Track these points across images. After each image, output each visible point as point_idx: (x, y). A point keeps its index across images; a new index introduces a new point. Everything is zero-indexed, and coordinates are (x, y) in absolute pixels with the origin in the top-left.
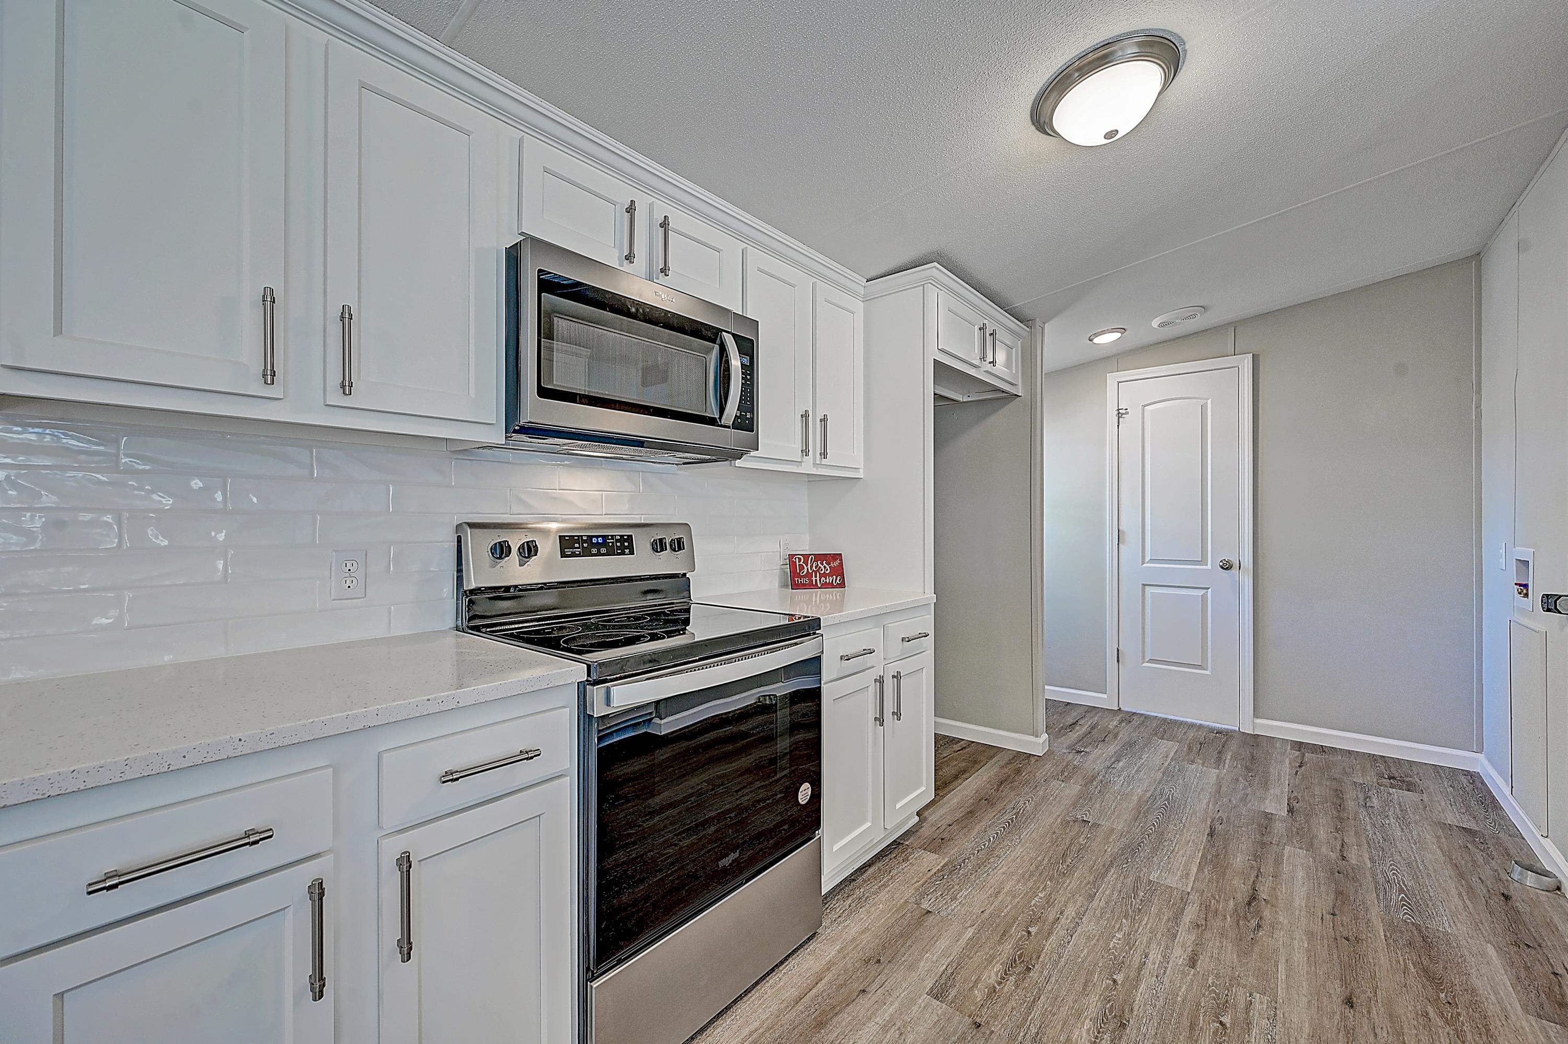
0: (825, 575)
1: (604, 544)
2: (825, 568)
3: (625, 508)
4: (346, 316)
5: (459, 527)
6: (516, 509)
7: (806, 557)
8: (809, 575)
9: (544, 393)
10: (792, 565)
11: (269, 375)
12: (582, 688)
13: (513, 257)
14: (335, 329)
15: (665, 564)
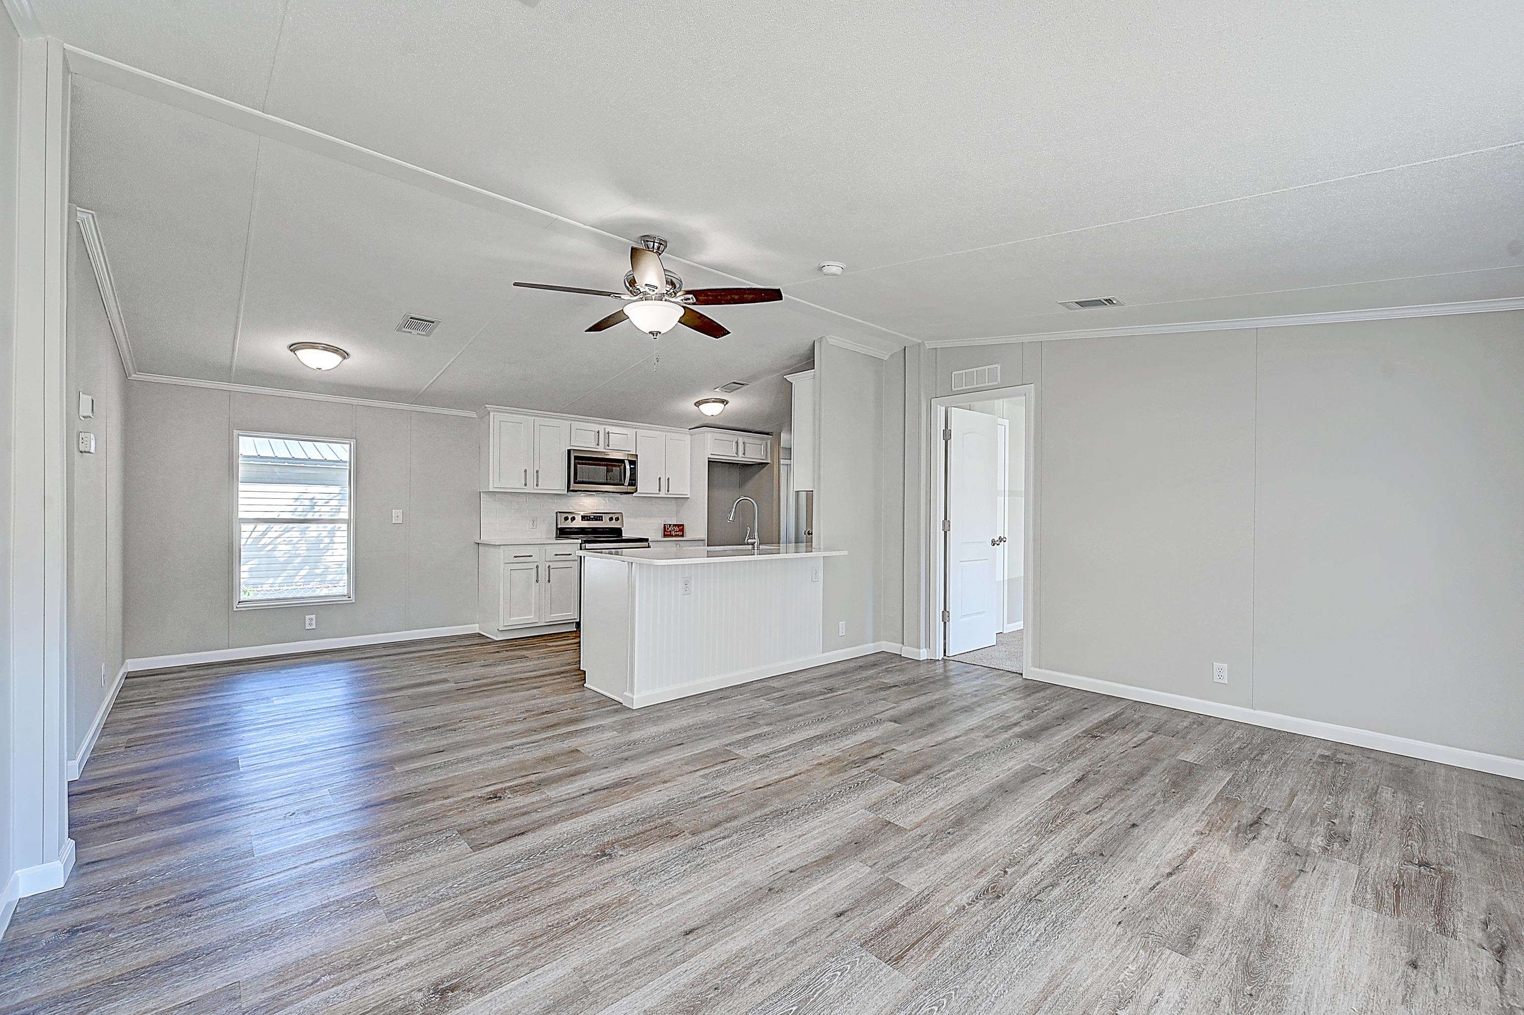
0: (676, 532)
1: (594, 518)
2: (677, 529)
3: (603, 508)
4: (537, 472)
5: (556, 513)
6: (571, 508)
7: (670, 525)
8: (670, 531)
9: (575, 483)
10: (665, 527)
11: (525, 485)
12: (581, 544)
13: (569, 451)
14: (535, 474)
15: (614, 525)
